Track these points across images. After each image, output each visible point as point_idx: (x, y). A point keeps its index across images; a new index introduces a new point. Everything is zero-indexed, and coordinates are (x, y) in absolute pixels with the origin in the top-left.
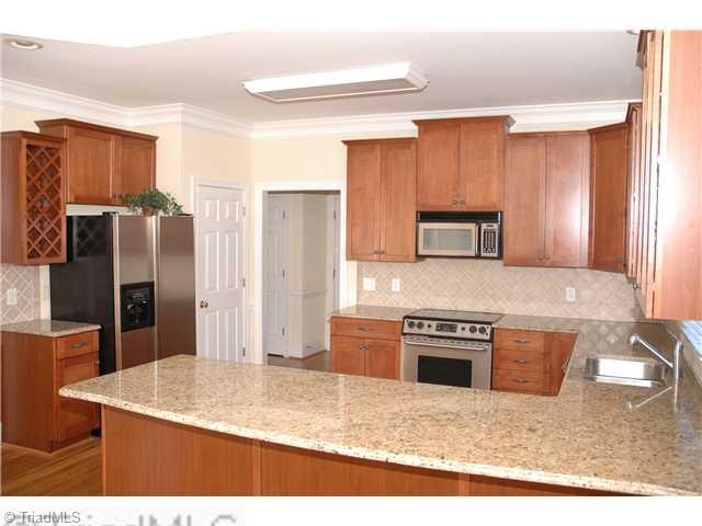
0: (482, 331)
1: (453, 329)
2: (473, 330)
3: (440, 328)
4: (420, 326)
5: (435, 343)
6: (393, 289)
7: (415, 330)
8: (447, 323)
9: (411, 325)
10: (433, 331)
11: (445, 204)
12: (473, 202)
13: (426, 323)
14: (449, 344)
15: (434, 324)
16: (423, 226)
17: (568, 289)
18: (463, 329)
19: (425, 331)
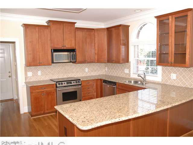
0: (79, 82)
1: (71, 83)
2: (77, 82)
3: (68, 83)
4: (62, 84)
5: (67, 88)
6: (39, 75)
7: (61, 85)
8: (69, 82)
9: (59, 84)
10: (66, 85)
11: (60, 47)
12: (68, 46)
13: (63, 83)
14: (71, 87)
15: (65, 82)
16: (55, 54)
17: (86, 69)
18: (74, 82)
19: (63, 85)
